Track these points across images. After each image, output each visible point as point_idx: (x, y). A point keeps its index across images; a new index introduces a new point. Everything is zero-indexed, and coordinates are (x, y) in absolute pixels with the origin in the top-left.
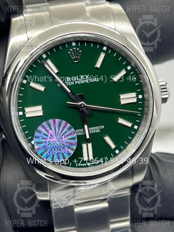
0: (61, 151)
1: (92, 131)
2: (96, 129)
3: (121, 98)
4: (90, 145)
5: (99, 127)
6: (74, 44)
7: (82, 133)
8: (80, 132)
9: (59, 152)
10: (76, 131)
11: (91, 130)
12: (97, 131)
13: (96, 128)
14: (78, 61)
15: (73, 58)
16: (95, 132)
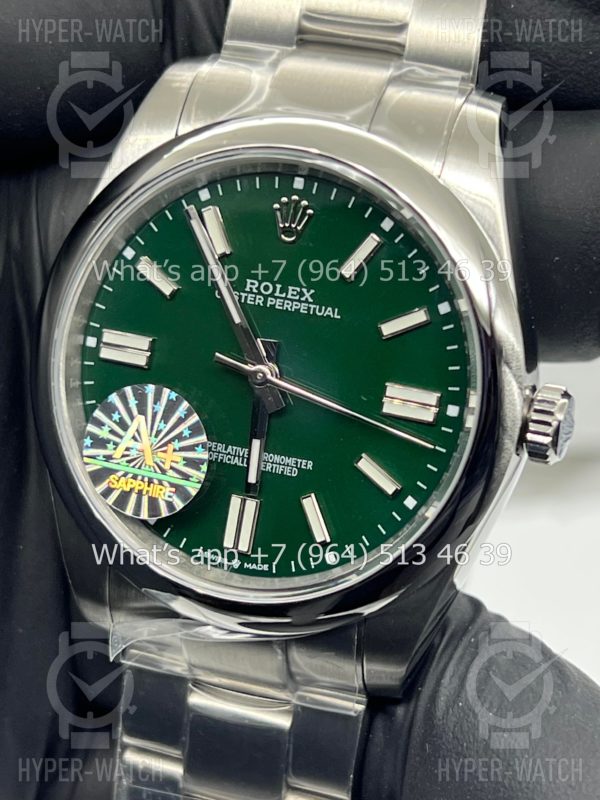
0: (150, 489)
1: (274, 465)
2: (287, 465)
3: (387, 394)
4: (251, 505)
5: (299, 461)
6: (299, 183)
7: (242, 462)
8: (239, 456)
9: (146, 488)
10: (226, 449)
11: (272, 463)
12: (287, 472)
13: (287, 460)
14: (293, 238)
15: (281, 226)
16: (282, 472)
